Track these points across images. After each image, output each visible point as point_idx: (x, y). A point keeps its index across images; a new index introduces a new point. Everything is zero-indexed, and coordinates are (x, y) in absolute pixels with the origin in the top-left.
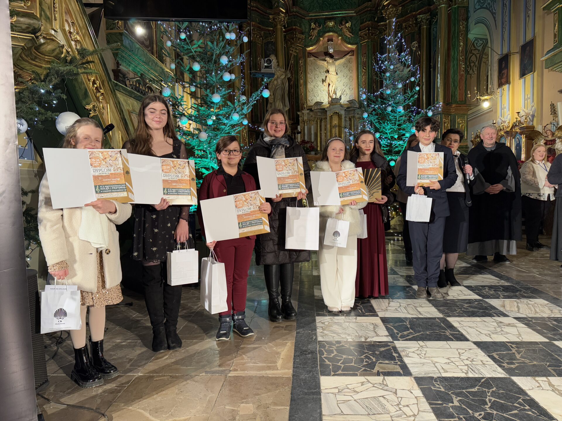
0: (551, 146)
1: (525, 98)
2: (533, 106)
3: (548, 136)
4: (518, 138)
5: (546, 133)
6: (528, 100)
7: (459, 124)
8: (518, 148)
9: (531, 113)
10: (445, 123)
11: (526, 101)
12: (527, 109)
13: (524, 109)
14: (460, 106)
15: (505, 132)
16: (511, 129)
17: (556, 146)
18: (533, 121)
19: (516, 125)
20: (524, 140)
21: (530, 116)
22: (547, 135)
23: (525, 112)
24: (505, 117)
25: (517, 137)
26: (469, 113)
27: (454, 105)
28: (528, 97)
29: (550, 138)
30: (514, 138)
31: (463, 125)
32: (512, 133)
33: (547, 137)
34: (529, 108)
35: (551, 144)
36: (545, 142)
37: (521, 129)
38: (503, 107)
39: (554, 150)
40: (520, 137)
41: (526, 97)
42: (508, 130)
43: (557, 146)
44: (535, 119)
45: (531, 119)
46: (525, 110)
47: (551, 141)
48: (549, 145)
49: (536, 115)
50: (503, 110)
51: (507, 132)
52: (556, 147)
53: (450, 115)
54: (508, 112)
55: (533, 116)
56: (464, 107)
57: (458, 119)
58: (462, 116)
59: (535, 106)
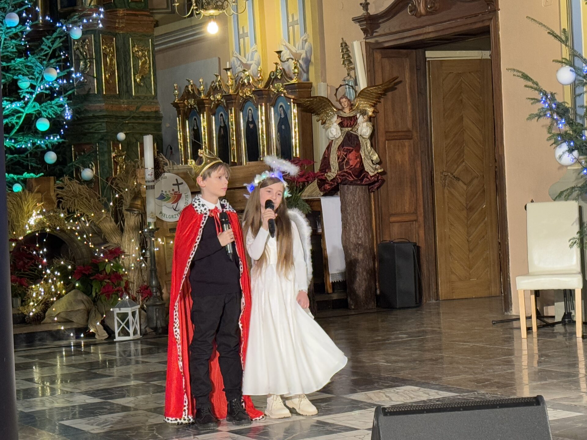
0: (350, 129)
1: (288, 20)
2: (306, 41)
3: (343, 108)
4: (281, 106)
5: (340, 103)
6: (296, 26)
7: (136, 58)
8: (283, 127)
9: (304, 55)
10: (105, 56)
11: (291, 28)
12: (294, 45)
13: (288, 44)
14: (136, 15)
15: (254, 92)
16: (265, 87)
17: (359, 129)
18: (307, 72)
19: (276, 78)
20: (295, 111)
21: (301, 61)
22: (340, 107)
23: (291, 51)
24: (249, 54)
25: (281, 104)
26: (156, 34)
27: (121, 12)
28: (295, 19)
29: (347, 113)
30: (274, 105)
31: (144, 63)
32: (269, 95)
33: (342, 110)
34: (299, 43)
35: (351, 126)
36: (339, 121)
37: (287, 87)
38: (241, 32)
39: (357, 137)
40: (286, 104)
41: (290, 20)
42: (261, 86)
43: (361, 131)
44: (312, 69)
45: (304, 66)
46: (291, 46)
47: (350, 118)
48: (347, 127)
49: (313, 60)
50: (242, 40)
51: (258, 92)
52: (359, 133)
53: (115, 35)
54: (254, 46)
55: (308, 61)
56: (145, 18)
57: (133, 46)
58: (142, 39)
59: (310, 40)
